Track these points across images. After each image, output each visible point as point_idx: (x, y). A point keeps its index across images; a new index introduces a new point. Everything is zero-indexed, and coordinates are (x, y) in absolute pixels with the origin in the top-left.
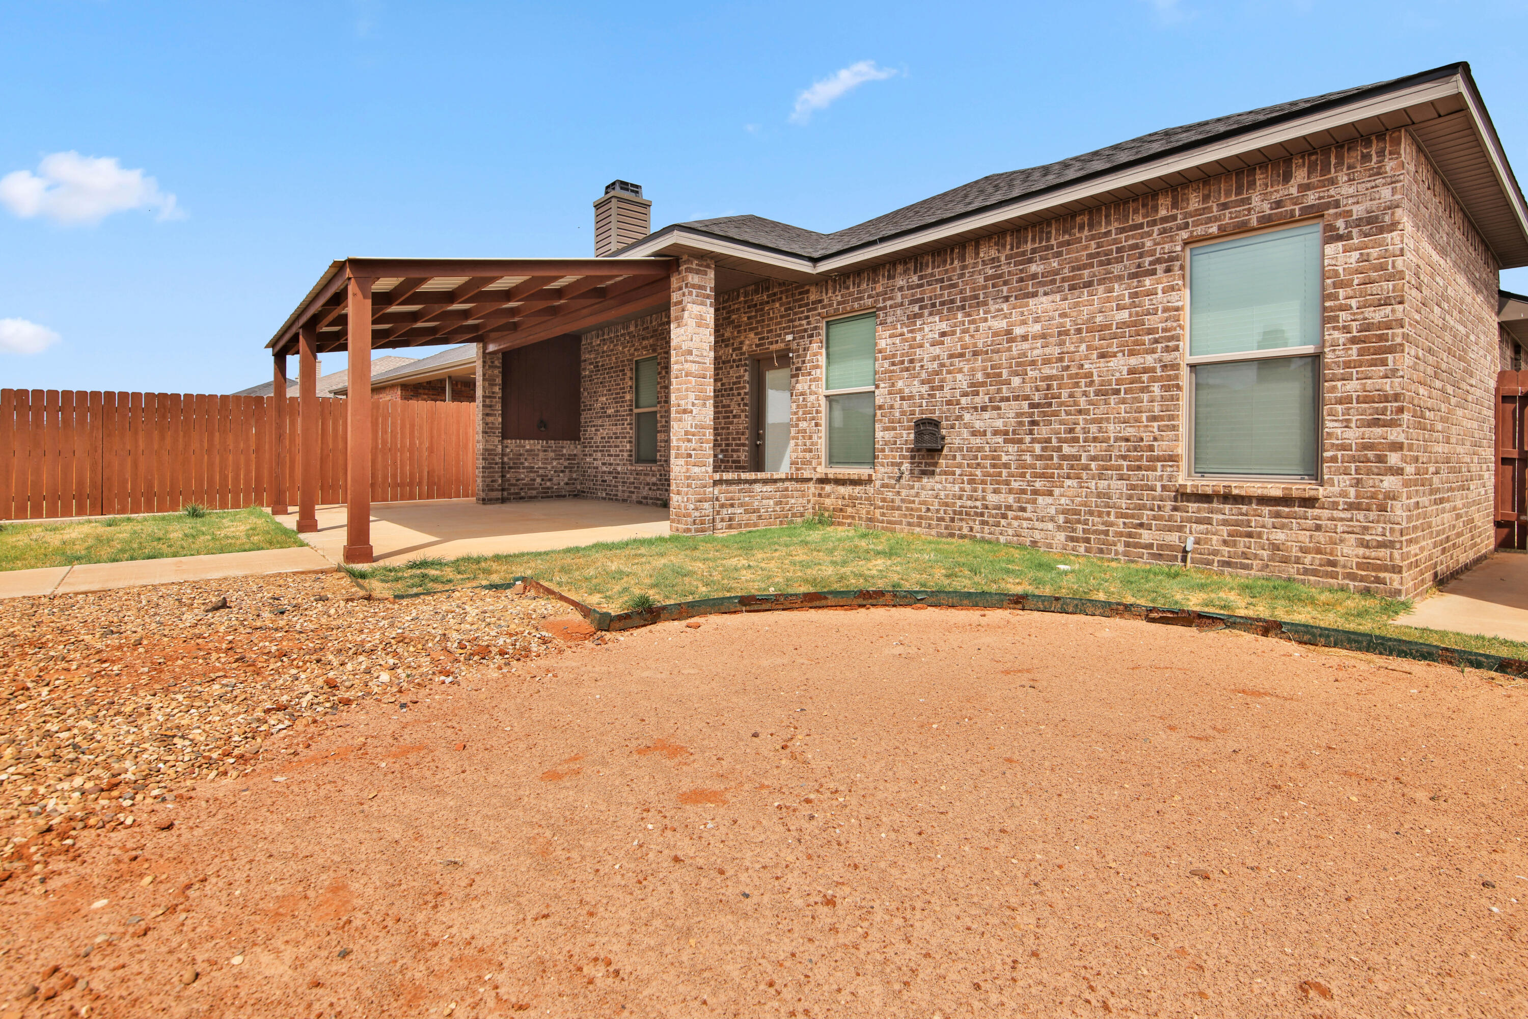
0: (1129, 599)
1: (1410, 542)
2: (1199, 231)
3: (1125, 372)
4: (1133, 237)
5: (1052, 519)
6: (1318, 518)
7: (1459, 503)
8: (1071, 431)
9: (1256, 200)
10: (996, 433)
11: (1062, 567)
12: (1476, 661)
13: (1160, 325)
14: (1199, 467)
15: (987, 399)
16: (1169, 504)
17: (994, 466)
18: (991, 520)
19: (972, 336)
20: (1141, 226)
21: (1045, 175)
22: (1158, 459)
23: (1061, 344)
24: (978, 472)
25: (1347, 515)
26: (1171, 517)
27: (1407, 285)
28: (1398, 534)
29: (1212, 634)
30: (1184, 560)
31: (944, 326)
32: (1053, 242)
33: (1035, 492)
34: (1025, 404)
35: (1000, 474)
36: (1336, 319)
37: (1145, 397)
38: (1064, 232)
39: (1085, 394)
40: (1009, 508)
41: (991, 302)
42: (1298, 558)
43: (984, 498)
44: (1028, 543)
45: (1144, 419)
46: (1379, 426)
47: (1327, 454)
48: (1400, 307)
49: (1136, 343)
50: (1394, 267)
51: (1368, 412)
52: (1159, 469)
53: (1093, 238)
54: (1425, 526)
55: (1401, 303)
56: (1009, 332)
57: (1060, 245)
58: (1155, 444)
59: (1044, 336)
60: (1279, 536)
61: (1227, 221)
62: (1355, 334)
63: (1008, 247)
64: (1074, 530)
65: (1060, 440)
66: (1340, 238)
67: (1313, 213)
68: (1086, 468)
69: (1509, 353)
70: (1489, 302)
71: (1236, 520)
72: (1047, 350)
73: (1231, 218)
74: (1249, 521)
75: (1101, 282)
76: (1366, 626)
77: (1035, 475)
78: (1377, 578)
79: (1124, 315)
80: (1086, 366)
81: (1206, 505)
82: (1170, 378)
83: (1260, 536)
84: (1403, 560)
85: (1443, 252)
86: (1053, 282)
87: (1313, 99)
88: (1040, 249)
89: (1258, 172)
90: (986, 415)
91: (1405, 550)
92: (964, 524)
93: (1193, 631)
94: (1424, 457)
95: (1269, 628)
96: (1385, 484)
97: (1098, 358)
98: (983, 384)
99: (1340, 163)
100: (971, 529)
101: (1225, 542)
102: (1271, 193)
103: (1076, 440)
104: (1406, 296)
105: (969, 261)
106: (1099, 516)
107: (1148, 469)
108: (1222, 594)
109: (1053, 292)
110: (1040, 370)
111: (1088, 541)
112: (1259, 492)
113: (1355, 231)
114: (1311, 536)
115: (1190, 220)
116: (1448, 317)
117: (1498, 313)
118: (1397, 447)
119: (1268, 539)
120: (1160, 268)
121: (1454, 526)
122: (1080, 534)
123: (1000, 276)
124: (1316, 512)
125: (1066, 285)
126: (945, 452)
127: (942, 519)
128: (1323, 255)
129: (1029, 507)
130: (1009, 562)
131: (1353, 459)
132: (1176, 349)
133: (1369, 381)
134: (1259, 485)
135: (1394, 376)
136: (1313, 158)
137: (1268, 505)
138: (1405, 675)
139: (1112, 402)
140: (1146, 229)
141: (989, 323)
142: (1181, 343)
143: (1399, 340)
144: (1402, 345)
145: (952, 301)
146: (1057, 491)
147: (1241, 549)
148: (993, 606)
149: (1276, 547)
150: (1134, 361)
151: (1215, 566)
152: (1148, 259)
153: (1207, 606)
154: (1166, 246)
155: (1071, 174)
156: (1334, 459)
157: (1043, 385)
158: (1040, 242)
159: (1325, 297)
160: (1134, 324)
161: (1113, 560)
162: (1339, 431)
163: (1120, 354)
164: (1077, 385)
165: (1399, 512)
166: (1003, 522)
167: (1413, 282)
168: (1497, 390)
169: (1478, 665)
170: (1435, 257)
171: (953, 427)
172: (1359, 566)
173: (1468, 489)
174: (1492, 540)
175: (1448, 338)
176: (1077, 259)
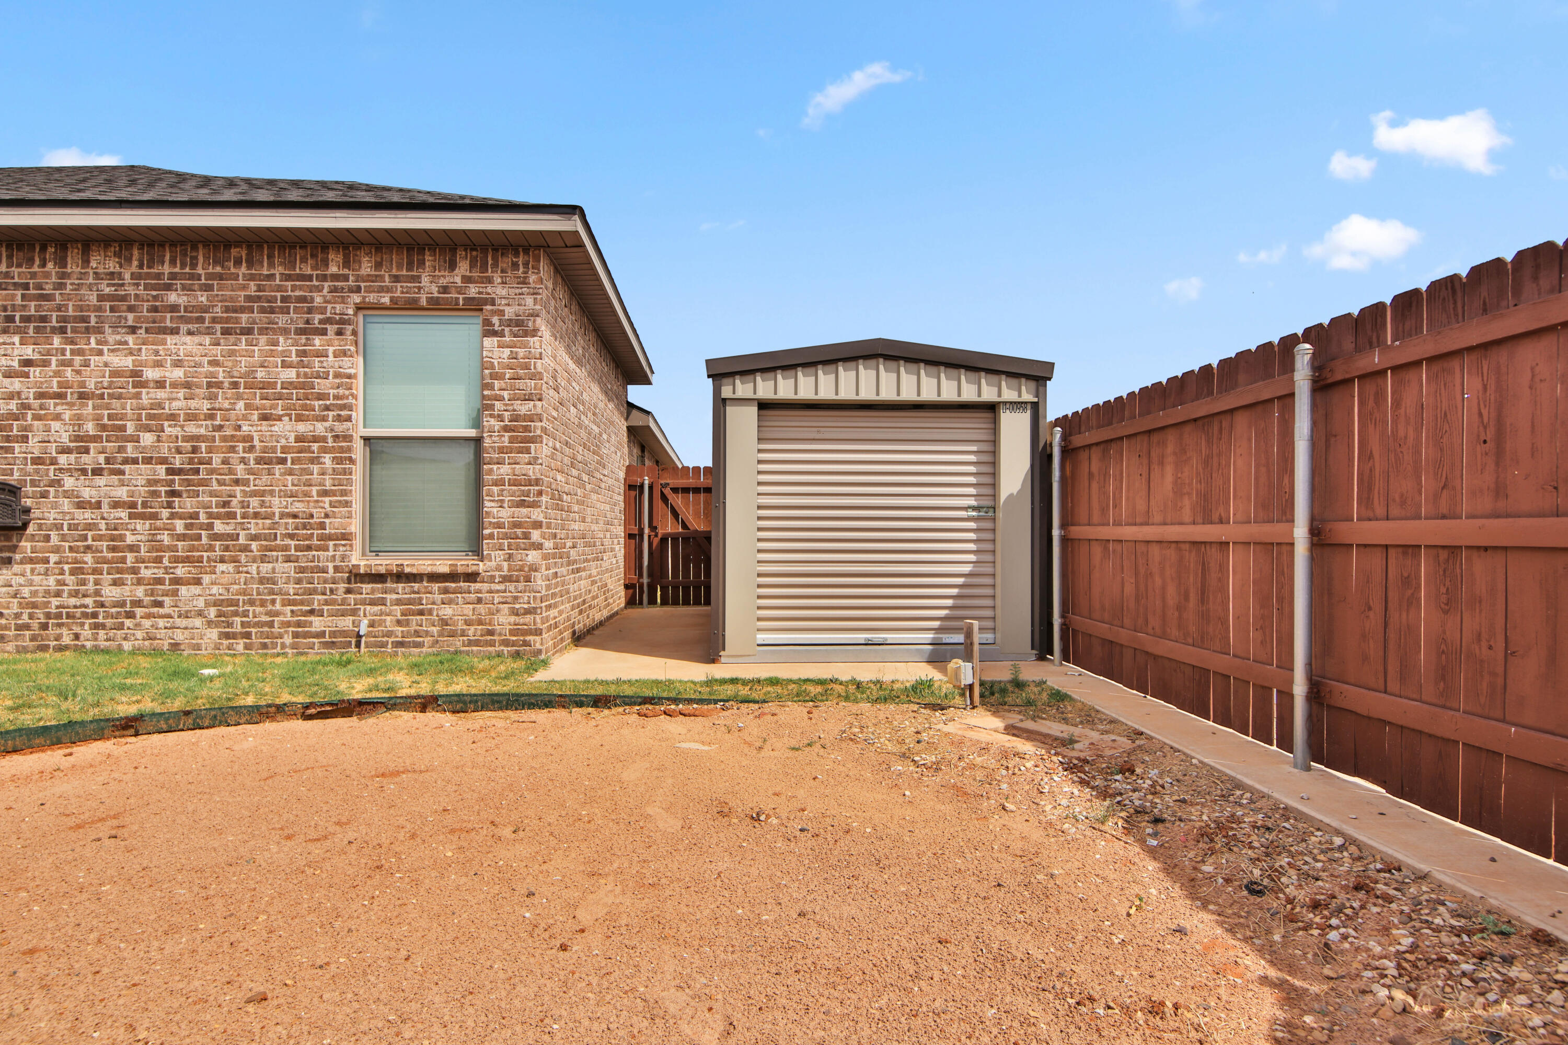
0: (285, 698)
1: (549, 607)
2: (372, 298)
3: (292, 439)
4: (301, 288)
5: (200, 614)
6: (479, 591)
7: (594, 572)
8: (226, 504)
9: (425, 280)
10: (116, 505)
11: (207, 672)
12: (580, 702)
13: (331, 391)
14: (373, 548)
15: (101, 459)
16: (342, 586)
17: (113, 549)
18: (109, 622)
19: (78, 372)
20: (310, 278)
21: (201, 187)
22: (330, 538)
23: (212, 397)
24: (88, 558)
25: (501, 587)
26: (344, 600)
27: (545, 386)
28: (539, 601)
29: (371, 721)
30: (358, 645)
31: (29, 352)
32: (200, 270)
33: (177, 581)
34: (161, 470)
35: (123, 560)
36: (492, 407)
37: (316, 468)
38: (216, 263)
39: (243, 461)
40: (138, 603)
41: (108, 330)
42: (463, 631)
43: (97, 593)
44: (166, 647)
45: (314, 493)
46: (526, 507)
47: (486, 532)
48: (539, 404)
49: (305, 408)
50: (535, 368)
51: (517, 494)
52: (331, 548)
53: (252, 278)
54: (564, 593)
55: (540, 400)
56: (136, 374)
57: (210, 276)
58: (327, 521)
59: (187, 385)
60: (447, 611)
61: (398, 294)
62: (507, 423)
63: (135, 263)
64: (230, 625)
65: (210, 516)
66: (495, 334)
67: (475, 306)
68: (246, 549)
69: (636, 451)
70: (619, 410)
71: (409, 599)
72: (193, 404)
73: (402, 292)
74: (421, 599)
75: (263, 331)
76: (509, 687)
77: (176, 560)
78: (524, 641)
79: (290, 374)
80: (244, 428)
81: (380, 586)
82: (342, 450)
83: (430, 613)
84: (543, 623)
85: (579, 362)
86: (201, 320)
87: (477, 199)
88: (183, 276)
89: (427, 253)
90: (101, 481)
91: (544, 615)
92: (65, 631)
93: (353, 721)
94: (561, 534)
95: (426, 703)
96: (530, 558)
97: (260, 420)
98: (96, 439)
99: (495, 265)
100: (77, 637)
101: (399, 623)
102: (439, 277)
103: (232, 516)
104: (544, 395)
105: (73, 267)
106: (262, 606)
107: (319, 549)
108: (390, 677)
109: (199, 332)
110: (182, 427)
111: (248, 635)
112: (429, 569)
113: (507, 330)
114: (474, 609)
115: (362, 285)
116: (583, 417)
117: (627, 419)
118: (537, 525)
119: (437, 616)
120: (331, 329)
121: (590, 591)
122: (238, 628)
123: (124, 298)
124: (478, 586)
125: (218, 327)
126: (31, 530)
127: (27, 627)
128: (483, 347)
129: (167, 600)
130: (130, 674)
131: (506, 536)
132: (349, 419)
133: (517, 466)
134: (430, 562)
135: (535, 463)
136: (474, 253)
137: (437, 582)
138: (530, 725)
139: (277, 473)
140: (315, 283)
141: (106, 358)
142: (354, 414)
143: (538, 432)
144: (541, 437)
145: (44, 319)
146: (206, 579)
147: (414, 627)
148: (86, 739)
149: (444, 622)
150: (302, 427)
151: (389, 649)
152: (317, 317)
153: (371, 691)
154: (338, 306)
155: (228, 195)
156: (491, 536)
157: (188, 445)
158: (183, 266)
159: (486, 386)
160: (303, 386)
161: (278, 655)
162: (495, 510)
163: (287, 418)
164: (233, 449)
165: (539, 582)
166: (128, 623)
167: (551, 384)
168: (625, 480)
169: (580, 704)
170: (572, 365)
171: (44, 495)
172: (512, 632)
173: (602, 560)
174: (623, 599)
175: (583, 433)
176: (232, 299)
